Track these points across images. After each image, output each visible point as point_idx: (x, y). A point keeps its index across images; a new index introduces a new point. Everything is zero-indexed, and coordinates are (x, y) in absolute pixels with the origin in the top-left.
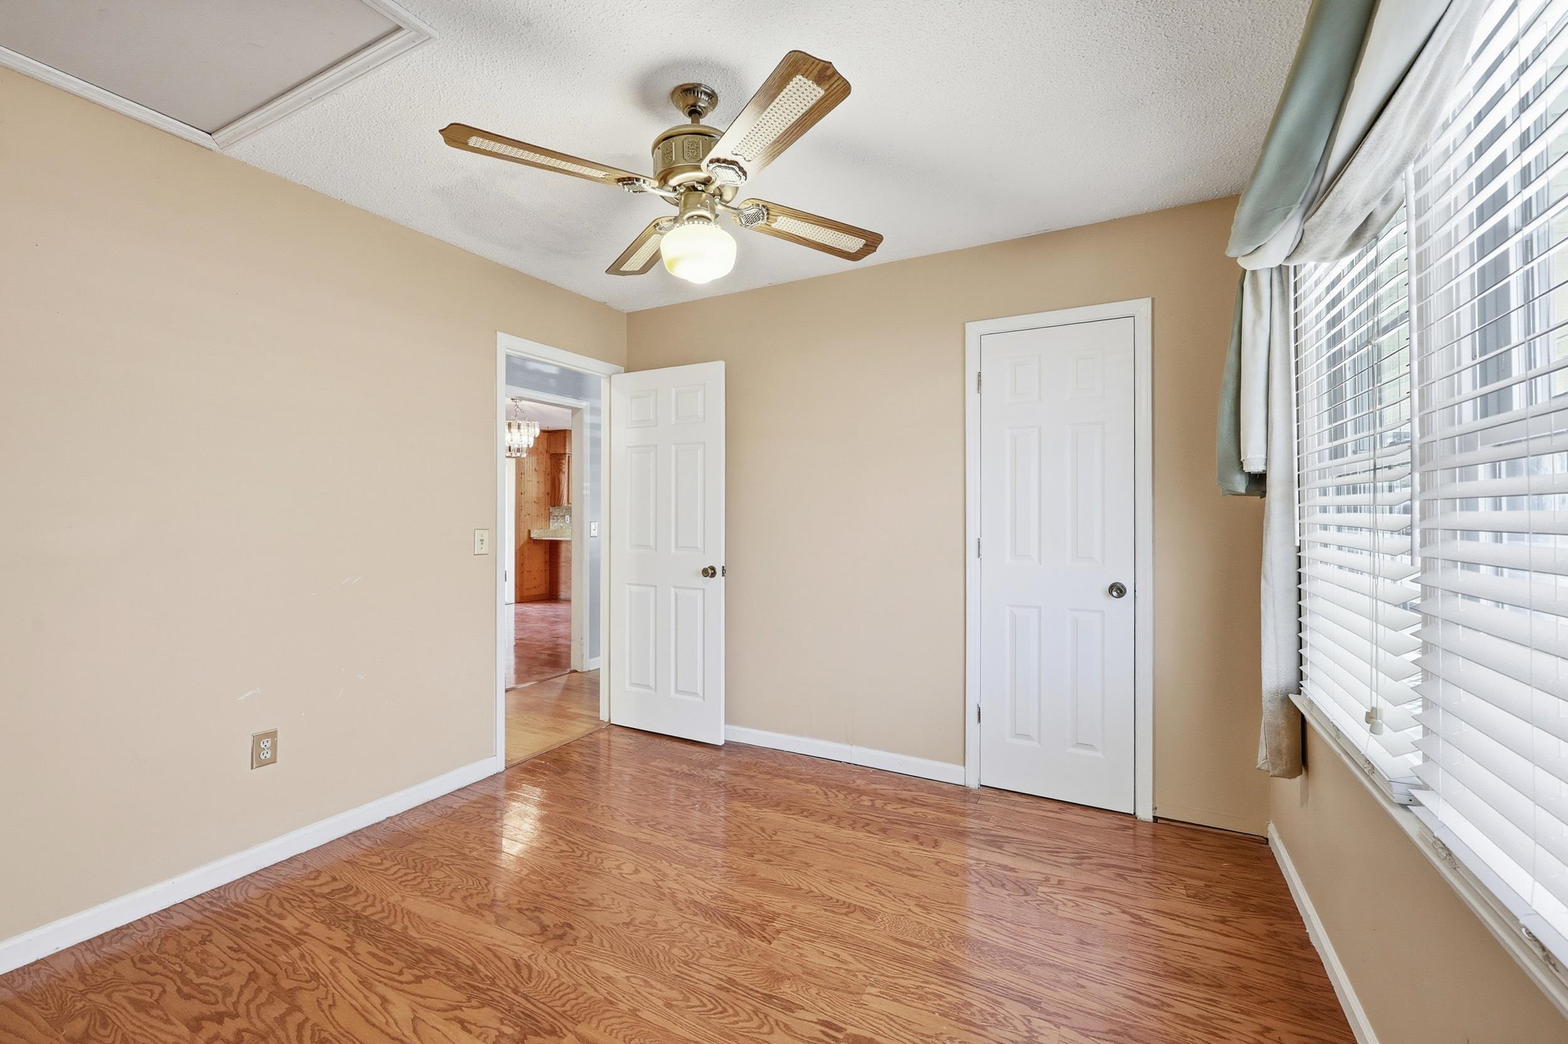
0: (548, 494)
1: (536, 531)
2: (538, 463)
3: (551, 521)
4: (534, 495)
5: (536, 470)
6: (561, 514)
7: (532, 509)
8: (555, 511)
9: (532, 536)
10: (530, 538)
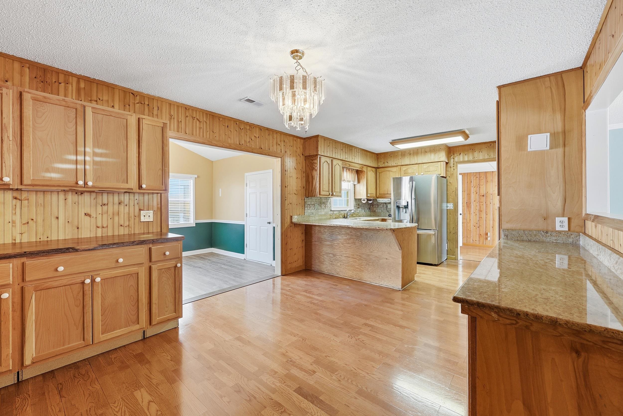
0: (304, 188)
1: (296, 217)
2: (297, 164)
3: (306, 208)
4: (295, 188)
5: (295, 169)
6: (313, 203)
7: (293, 199)
8: (309, 201)
9: (293, 221)
10: (292, 222)
